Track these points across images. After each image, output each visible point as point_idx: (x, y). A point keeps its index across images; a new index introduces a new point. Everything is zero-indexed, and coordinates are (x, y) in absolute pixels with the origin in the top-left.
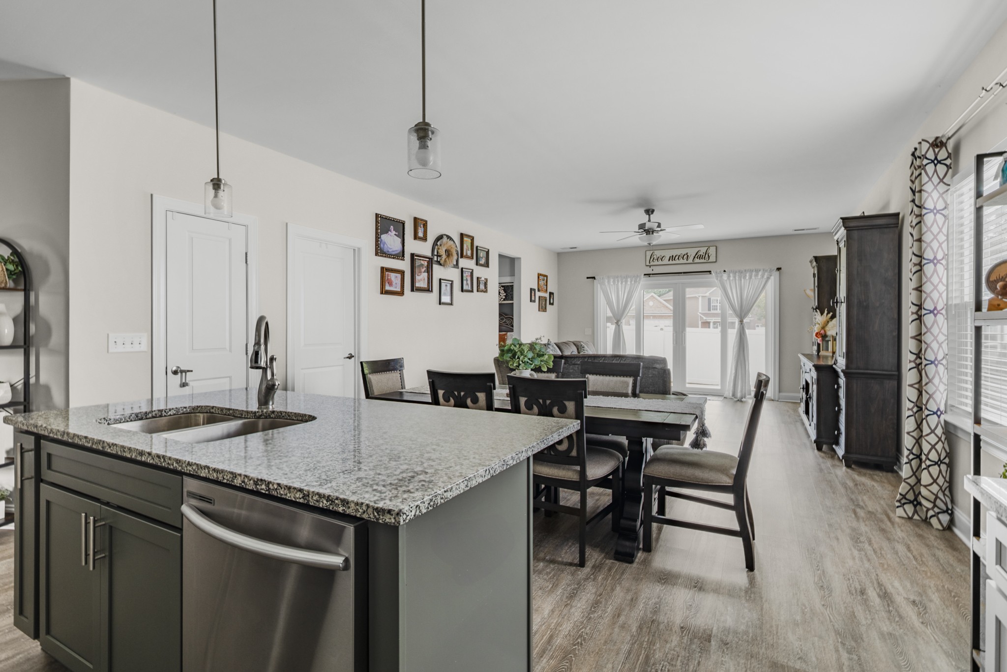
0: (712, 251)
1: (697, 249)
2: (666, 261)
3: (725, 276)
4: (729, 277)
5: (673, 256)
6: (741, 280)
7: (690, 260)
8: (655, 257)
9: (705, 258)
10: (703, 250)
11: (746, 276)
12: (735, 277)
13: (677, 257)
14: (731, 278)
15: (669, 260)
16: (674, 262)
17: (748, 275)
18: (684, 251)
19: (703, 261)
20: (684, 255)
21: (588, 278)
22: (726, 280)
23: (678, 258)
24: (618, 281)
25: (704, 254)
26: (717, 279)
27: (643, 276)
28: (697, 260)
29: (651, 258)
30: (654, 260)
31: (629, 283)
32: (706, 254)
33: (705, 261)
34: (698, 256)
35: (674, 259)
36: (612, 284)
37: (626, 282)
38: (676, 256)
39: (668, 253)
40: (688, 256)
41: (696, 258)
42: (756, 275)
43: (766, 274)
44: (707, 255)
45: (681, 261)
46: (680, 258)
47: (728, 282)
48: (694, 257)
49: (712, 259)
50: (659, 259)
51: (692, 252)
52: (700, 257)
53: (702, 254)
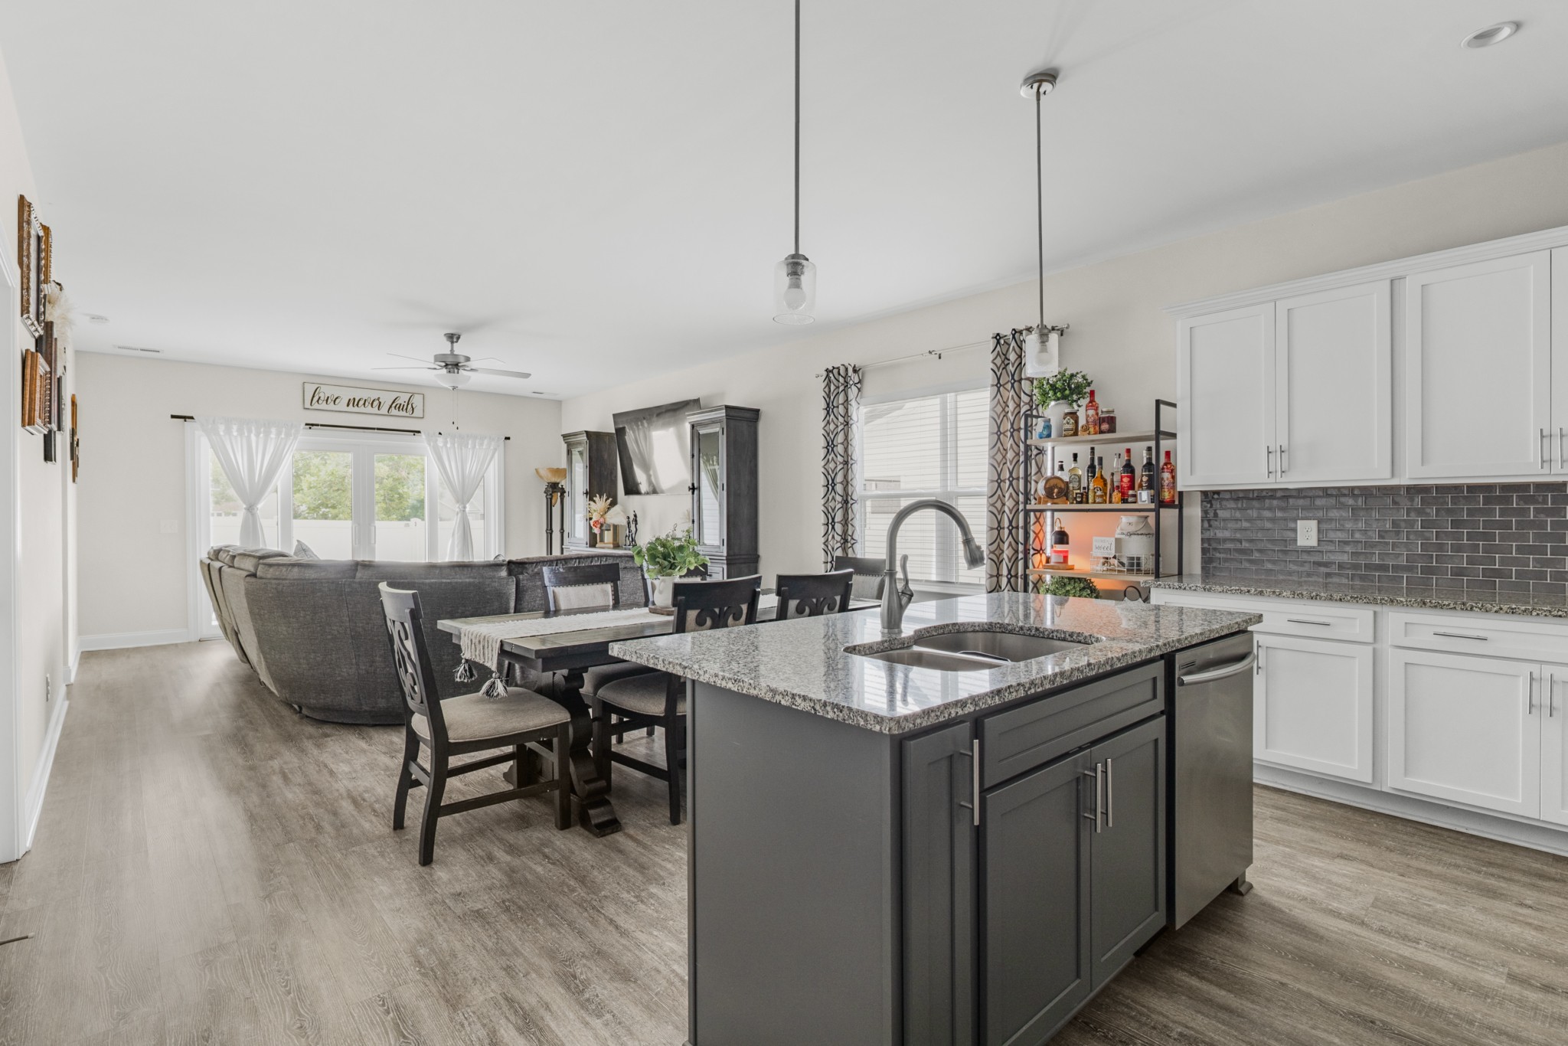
0: (417, 401)
1: (395, 395)
2: (342, 405)
3: (440, 441)
4: (445, 443)
5: (354, 399)
6: (461, 449)
7: (384, 410)
8: (322, 395)
9: (406, 409)
10: (405, 398)
11: (468, 444)
12: (453, 444)
13: (361, 403)
14: (449, 445)
15: (348, 405)
16: (356, 409)
17: (470, 442)
18: (374, 395)
19: (403, 413)
20: (374, 401)
21: (173, 417)
22: (442, 447)
23: (364, 404)
24: (250, 432)
25: (406, 404)
26: (430, 445)
27: (303, 425)
28: (394, 412)
29: (313, 396)
30: (320, 402)
31: (273, 436)
32: (408, 404)
33: (407, 414)
34: (395, 405)
35: (357, 405)
36: (235, 434)
37: (267, 434)
38: (360, 400)
39: (346, 395)
40: (380, 403)
41: (393, 408)
42: (481, 444)
43: (493, 443)
44: (410, 406)
45: (369, 409)
46: (367, 404)
47: (444, 450)
48: (391, 407)
49: (418, 412)
50: (329, 400)
51: (387, 399)
52: (399, 407)
53: (403, 403)
